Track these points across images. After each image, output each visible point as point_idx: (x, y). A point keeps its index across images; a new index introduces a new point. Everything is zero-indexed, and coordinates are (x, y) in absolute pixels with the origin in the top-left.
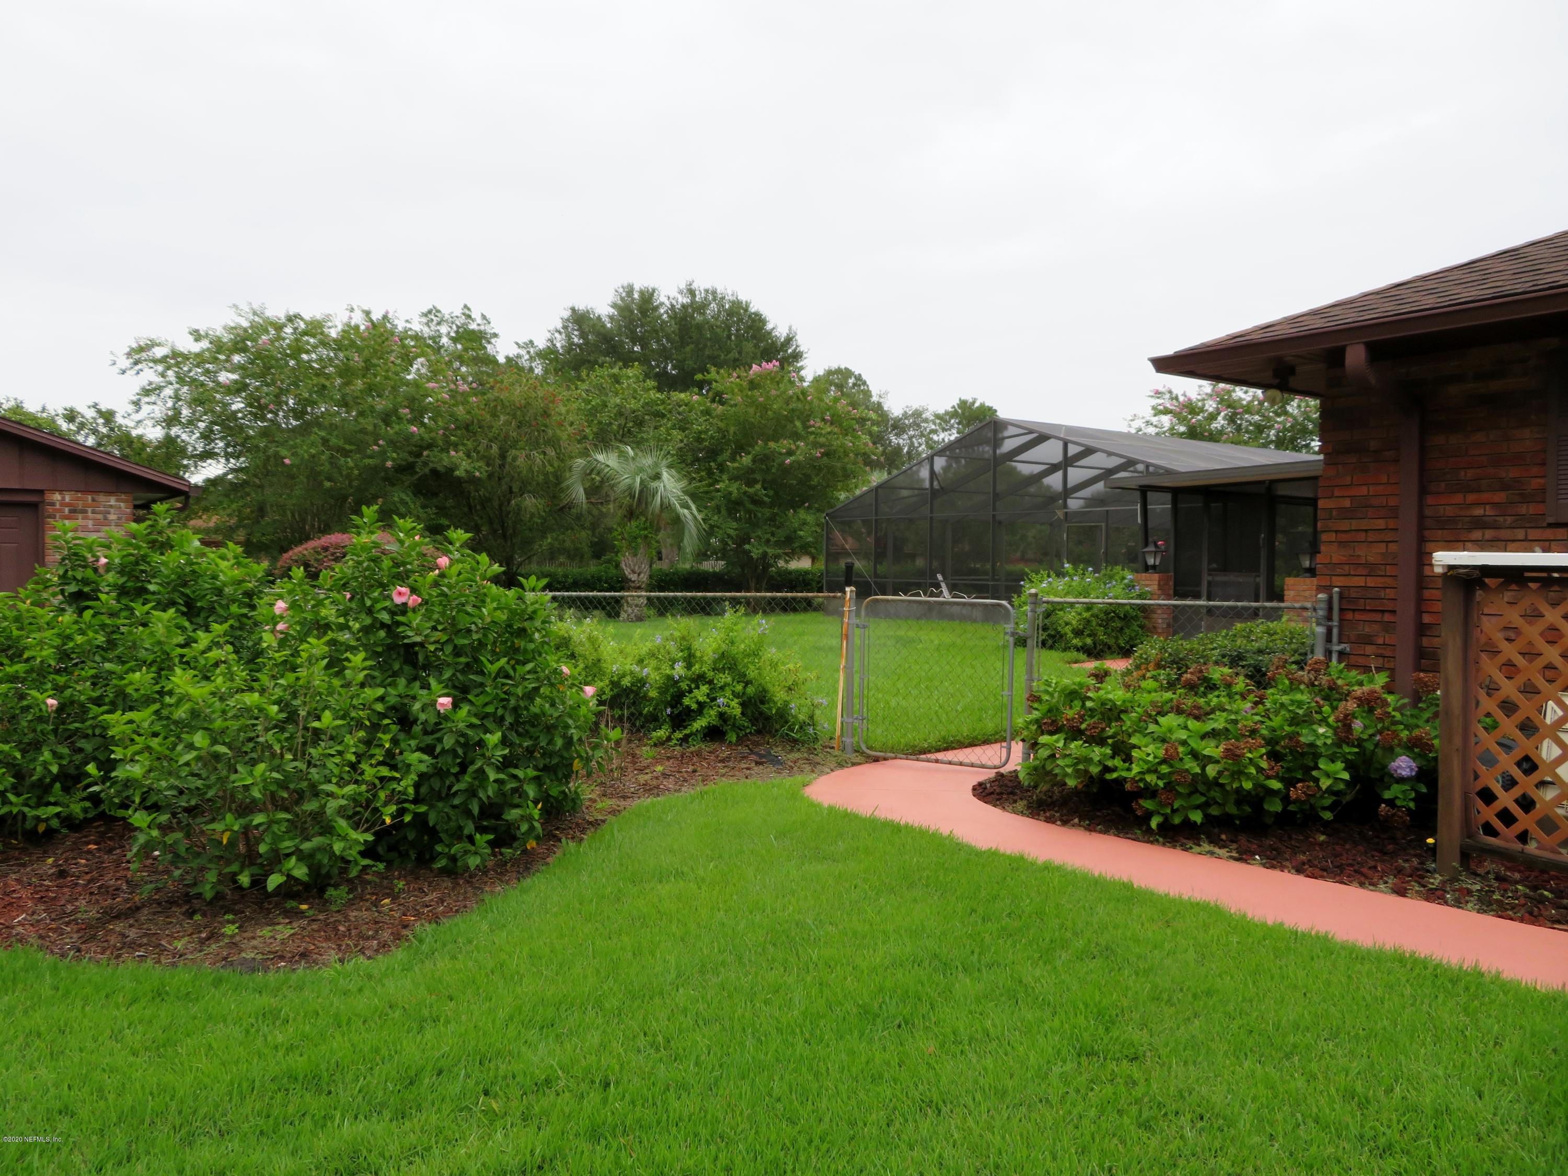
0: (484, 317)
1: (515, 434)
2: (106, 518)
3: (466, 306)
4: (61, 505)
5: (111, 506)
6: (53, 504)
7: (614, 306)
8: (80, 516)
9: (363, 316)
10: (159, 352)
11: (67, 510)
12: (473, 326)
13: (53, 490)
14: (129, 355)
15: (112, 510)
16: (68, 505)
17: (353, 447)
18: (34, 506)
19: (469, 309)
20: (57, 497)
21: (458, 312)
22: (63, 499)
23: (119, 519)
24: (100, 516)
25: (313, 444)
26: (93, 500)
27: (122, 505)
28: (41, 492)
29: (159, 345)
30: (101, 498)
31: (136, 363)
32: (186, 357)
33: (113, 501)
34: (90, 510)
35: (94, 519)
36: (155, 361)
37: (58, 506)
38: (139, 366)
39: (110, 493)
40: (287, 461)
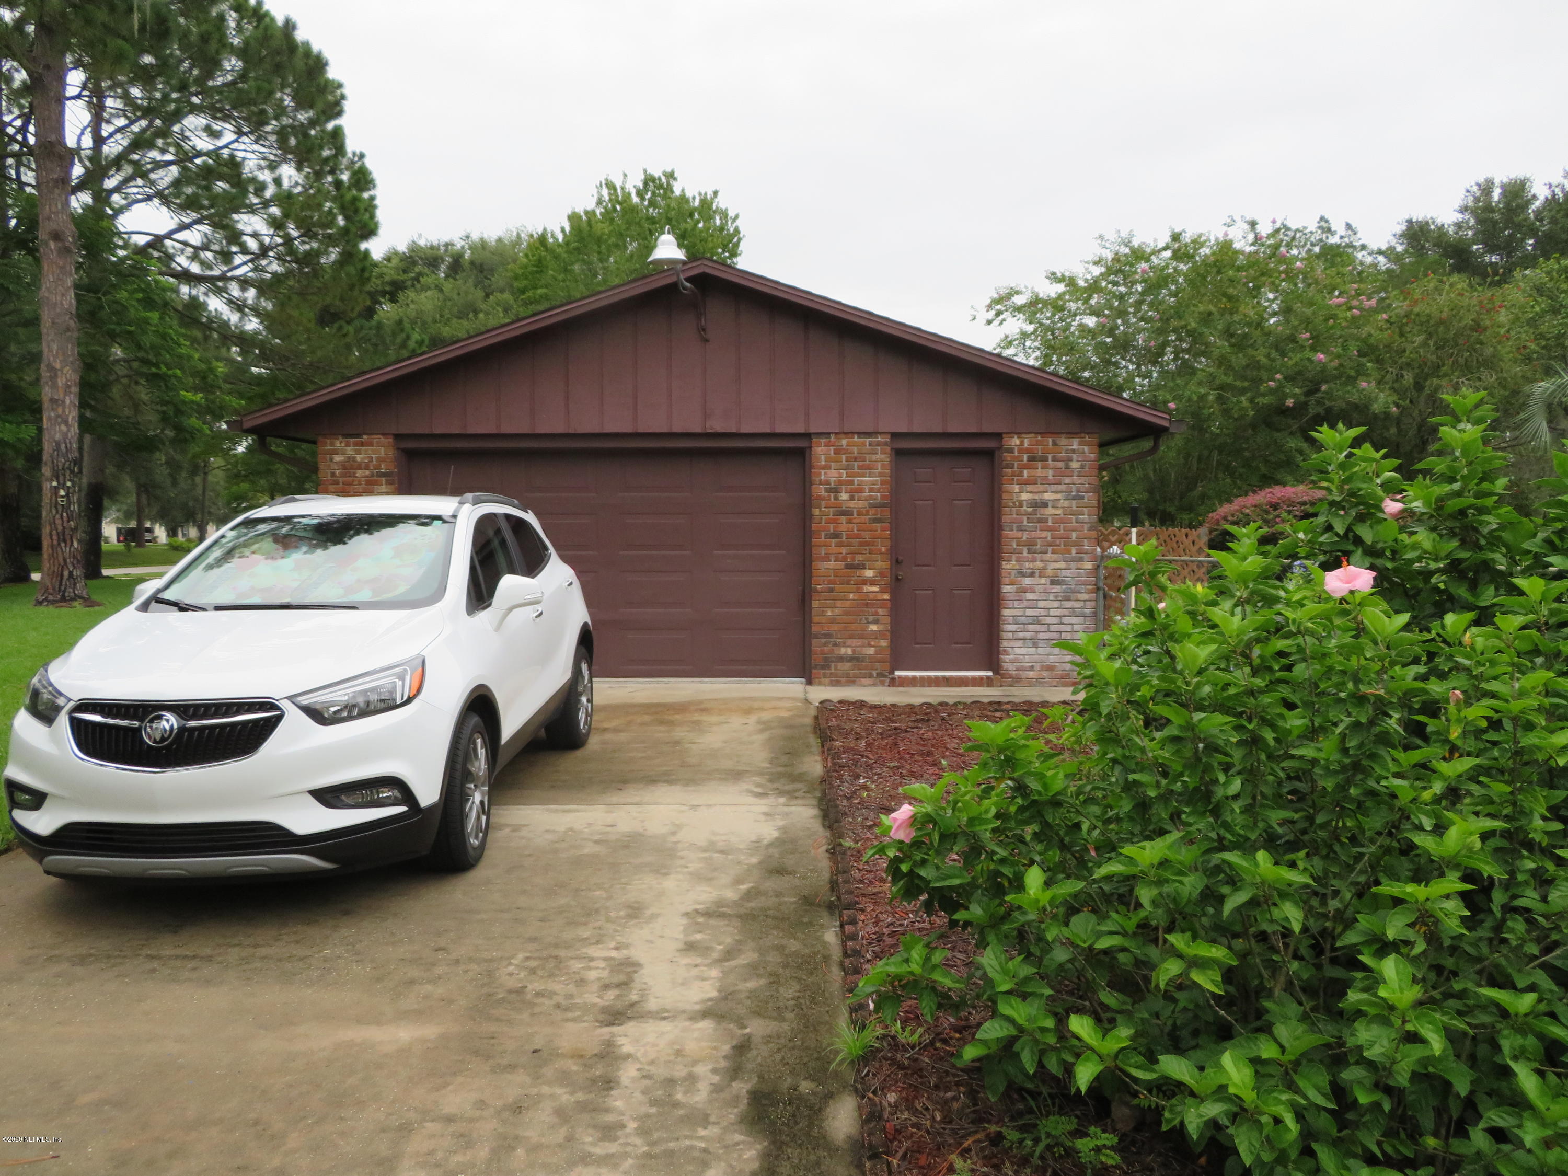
0: (1349, 226)
1: (1434, 358)
2: (1067, 467)
3: (1322, 219)
4: (1020, 451)
5: (1073, 451)
6: (1011, 451)
7: (1464, 209)
8: (1040, 464)
9: (1246, 227)
10: (1019, 300)
11: (1025, 457)
12: (1334, 240)
13: (1011, 433)
14: (989, 307)
15: (1075, 456)
16: (1028, 451)
17: (1246, 384)
18: (989, 454)
19: (1327, 221)
20: (1016, 441)
21: (1312, 226)
22: (1022, 443)
23: (1082, 467)
24: (1061, 464)
25: (1200, 383)
26: (1054, 444)
27: (1086, 448)
28: (998, 436)
29: (1018, 293)
30: (1063, 441)
31: (998, 313)
32: (1046, 303)
33: (1075, 444)
34: (1050, 456)
35: (1054, 468)
36: (1019, 309)
37: (1016, 454)
38: (1001, 317)
39: (1071, 434)
40: (1172, 405)
